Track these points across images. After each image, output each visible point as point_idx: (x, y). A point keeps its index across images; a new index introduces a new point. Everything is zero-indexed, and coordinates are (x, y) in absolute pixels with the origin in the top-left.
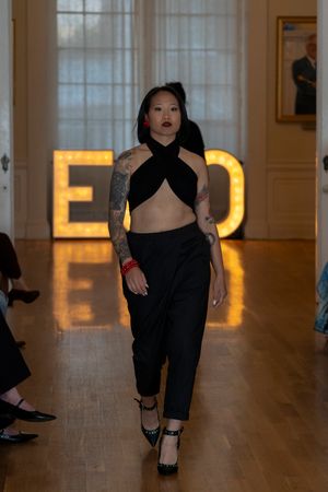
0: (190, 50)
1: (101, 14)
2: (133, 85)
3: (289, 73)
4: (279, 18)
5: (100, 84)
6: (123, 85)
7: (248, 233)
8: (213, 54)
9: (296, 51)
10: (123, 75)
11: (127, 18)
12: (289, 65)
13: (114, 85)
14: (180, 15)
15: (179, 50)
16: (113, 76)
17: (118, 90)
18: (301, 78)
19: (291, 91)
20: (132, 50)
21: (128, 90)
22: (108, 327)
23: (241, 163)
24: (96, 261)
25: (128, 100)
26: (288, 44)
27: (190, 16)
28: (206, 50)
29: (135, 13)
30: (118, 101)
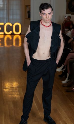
0: (14, 9)
1: (2, 5)
2: (6, 14)
3: (27, 12)
4: (26, 5)
5: (2, 14)
6: (5, 14)
7: (22, 34)
8: (17, 10)
9: (28, 10)
10: (5, 13)
11: (6, 5)
12: (27, 11)
13: (4, 14)
14: (13, 5)
15: (13, 9)
16: (4, 13)
17: (4, 15)
18: (29, 13)
19: (27, 15)
20: (6, 9)
21: (6, 15)
22: (3, 46)
23: (21, 24)
24: (1, 37)
25: (6, 16)
26: (27, 9)
27: (14, 5)
28: (16, 9)
29: (7, 5)
30: (4, 16)
